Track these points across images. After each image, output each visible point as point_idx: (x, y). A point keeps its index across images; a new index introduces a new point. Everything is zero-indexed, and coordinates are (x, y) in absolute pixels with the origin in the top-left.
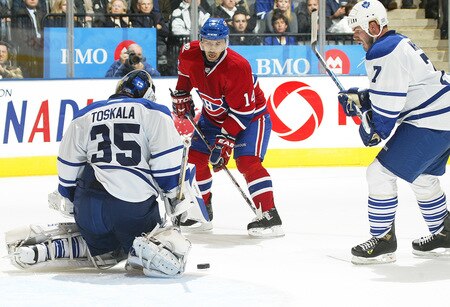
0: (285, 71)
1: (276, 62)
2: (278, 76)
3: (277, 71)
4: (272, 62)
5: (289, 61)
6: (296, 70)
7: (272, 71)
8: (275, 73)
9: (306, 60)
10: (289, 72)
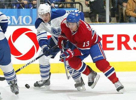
0: (18, 22)
1: (14, 17)
2: (15, 25)
3: (14, 22)
4: (11, 18)
5: (20, 17)
6: (24, 22)
7: (11, 22)
8: (13, 24)
9: (29, 17)
10: (21, 23)
